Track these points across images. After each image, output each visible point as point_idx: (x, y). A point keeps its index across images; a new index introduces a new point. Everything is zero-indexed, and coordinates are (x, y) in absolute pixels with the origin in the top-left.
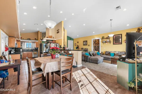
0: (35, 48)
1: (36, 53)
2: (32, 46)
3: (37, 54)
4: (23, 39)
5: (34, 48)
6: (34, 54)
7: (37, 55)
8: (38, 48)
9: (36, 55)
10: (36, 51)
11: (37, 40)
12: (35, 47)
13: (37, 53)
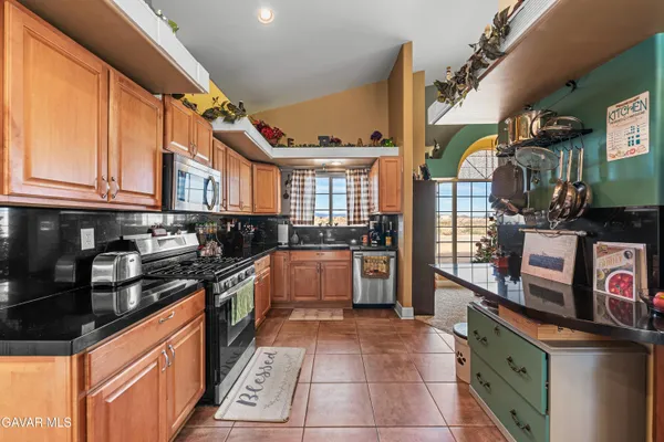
0: (372, 217)
1: (382, 268)
2: (352, 202)
3: (386, 276)
4: (290, 143)
5: (365, 215)
6: (364, 274)
7: (390, 282)
8: (393, 218)
9: (380, 282)
10: (381, 246)
11: (394, 139)
12: (376, 212)
13: (387, 263)
